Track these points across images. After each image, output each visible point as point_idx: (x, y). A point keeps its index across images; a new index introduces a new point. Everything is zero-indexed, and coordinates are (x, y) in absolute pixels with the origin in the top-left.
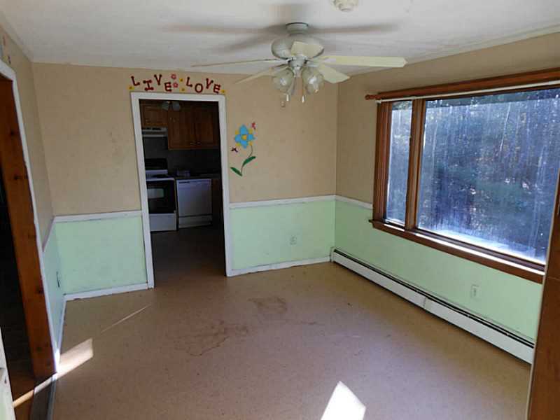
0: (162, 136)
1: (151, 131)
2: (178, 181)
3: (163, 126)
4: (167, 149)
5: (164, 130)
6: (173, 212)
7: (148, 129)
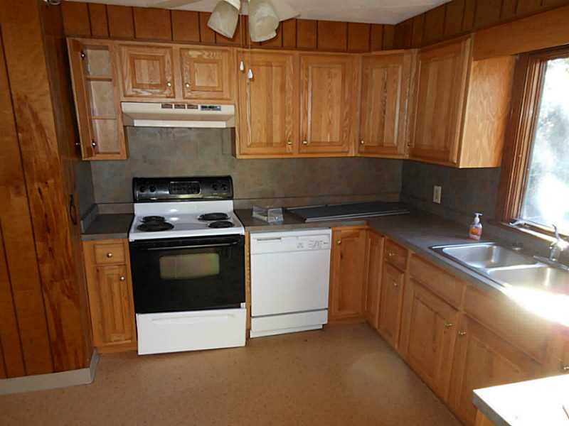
0: (222, 125)
1: (199, 111)
2: (253, 236)
3: (228, 101)
4: (234, 154)
5: (228, 109)
6: (239, 307)
7: (190, 106)
